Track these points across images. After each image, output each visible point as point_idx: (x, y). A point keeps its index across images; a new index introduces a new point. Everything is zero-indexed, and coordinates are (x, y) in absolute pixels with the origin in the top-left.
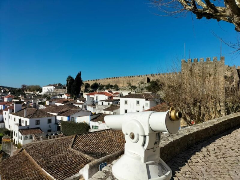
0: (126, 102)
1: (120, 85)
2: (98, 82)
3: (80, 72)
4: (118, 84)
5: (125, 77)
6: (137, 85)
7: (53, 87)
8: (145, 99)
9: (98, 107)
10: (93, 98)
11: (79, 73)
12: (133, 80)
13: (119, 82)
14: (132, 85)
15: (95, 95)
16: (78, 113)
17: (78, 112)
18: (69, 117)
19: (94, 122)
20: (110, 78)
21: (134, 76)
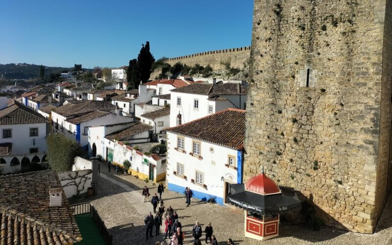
0: (179, 101)
1: (215, 66)
2: (184, 62)
3: (148, 43)
4: (212, 66)
5: (225, 51)
6: (241, 67)
7: (122, 70)
8: (207, 97)
9: (146, 108)
10: (155, 91)
11: (145, 44)
12: (236, 57)
13: (213, 61)
14: (231, 67)
15: (158, 85)
16: (101, 118)
17: (101, 116)
18: (78, 126)
19: (109, 141)
20: (202, 53)
21: (239, 48)
